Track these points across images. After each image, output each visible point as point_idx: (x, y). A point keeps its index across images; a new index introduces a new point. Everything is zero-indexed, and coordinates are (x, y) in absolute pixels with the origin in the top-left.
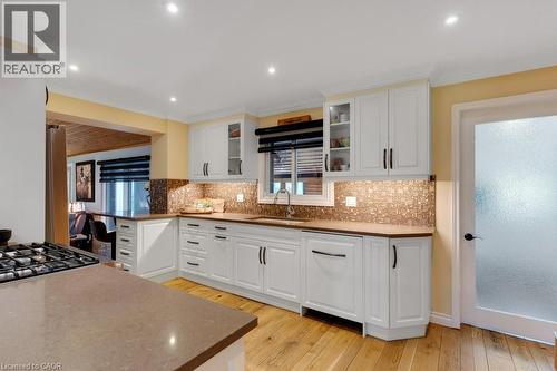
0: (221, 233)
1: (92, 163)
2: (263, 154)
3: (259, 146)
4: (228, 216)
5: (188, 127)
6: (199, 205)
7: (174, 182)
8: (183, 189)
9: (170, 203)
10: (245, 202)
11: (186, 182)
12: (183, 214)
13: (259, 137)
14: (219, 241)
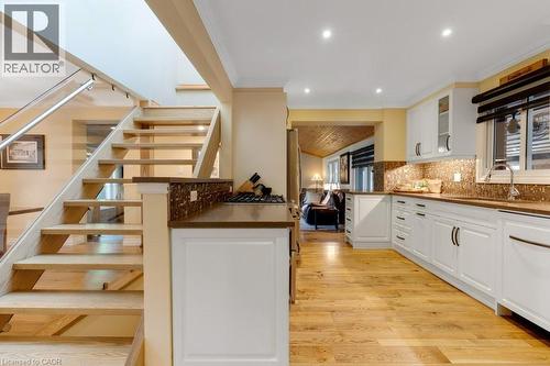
0: (422, 210)
1: (348, 154)
2: (483, 124)
3: (478, 115)
4: (445, 196)
5: (404, 111)
6: (416, 186)
7: (390, 163)
8: (400, 170)
9: (386, 182)
10: (463, 181)
11: (403, 164)
12: (397, 192)
13: (477, 105)
14: (419, 218)
